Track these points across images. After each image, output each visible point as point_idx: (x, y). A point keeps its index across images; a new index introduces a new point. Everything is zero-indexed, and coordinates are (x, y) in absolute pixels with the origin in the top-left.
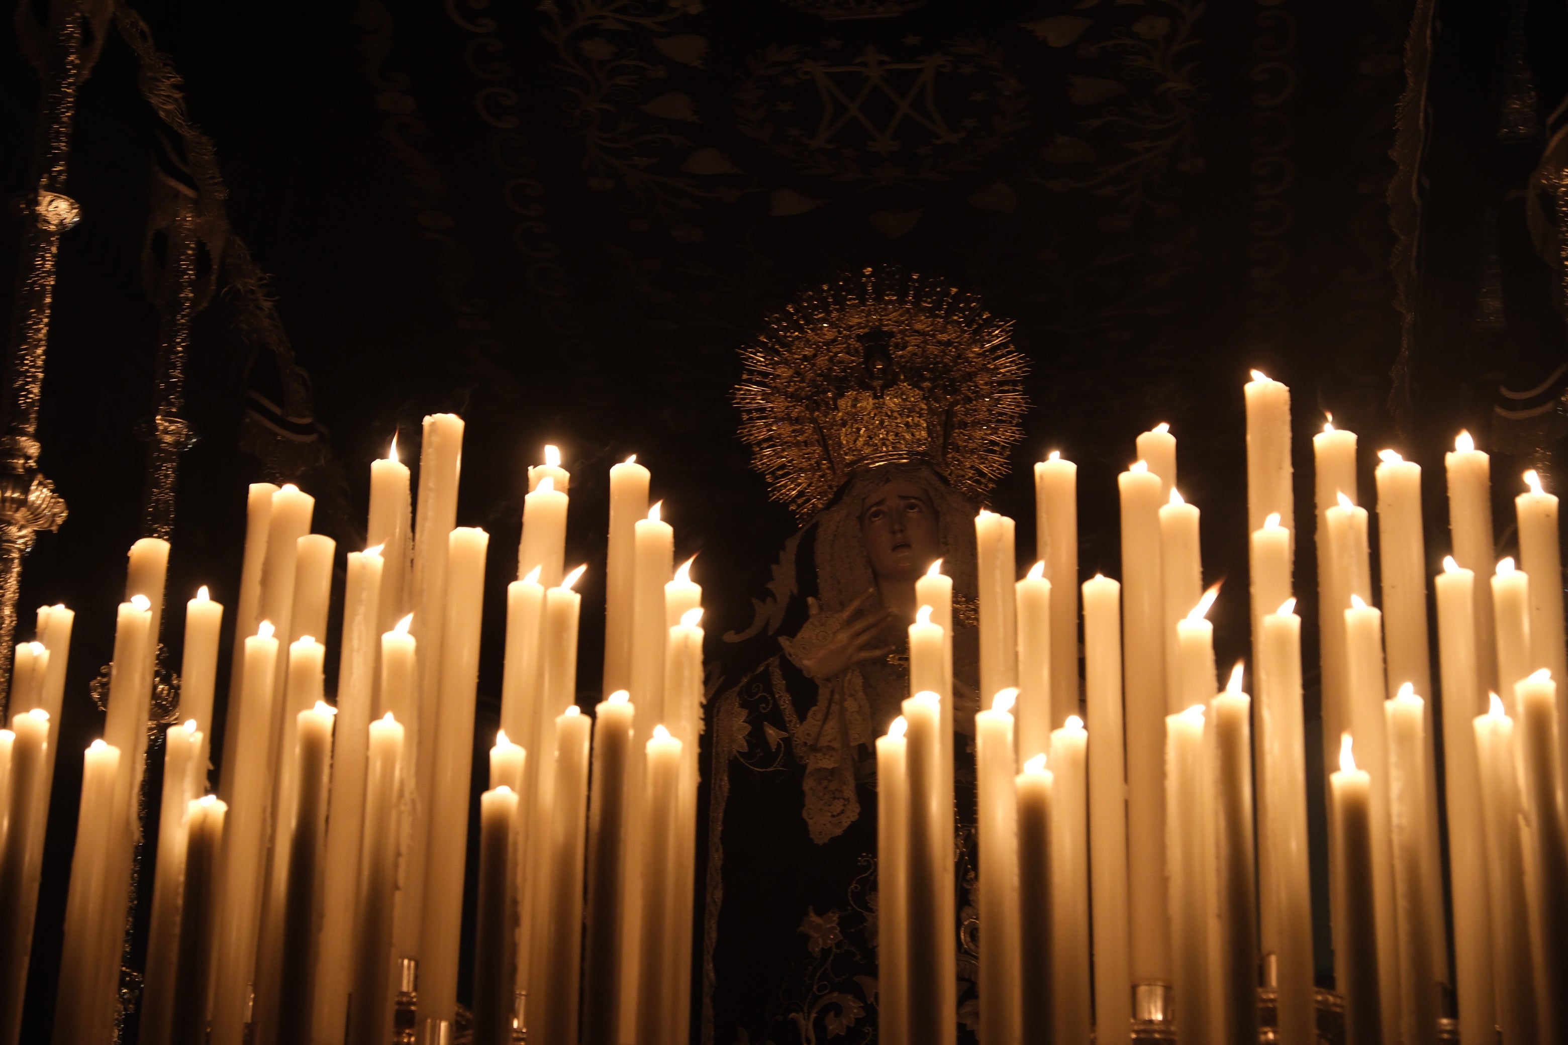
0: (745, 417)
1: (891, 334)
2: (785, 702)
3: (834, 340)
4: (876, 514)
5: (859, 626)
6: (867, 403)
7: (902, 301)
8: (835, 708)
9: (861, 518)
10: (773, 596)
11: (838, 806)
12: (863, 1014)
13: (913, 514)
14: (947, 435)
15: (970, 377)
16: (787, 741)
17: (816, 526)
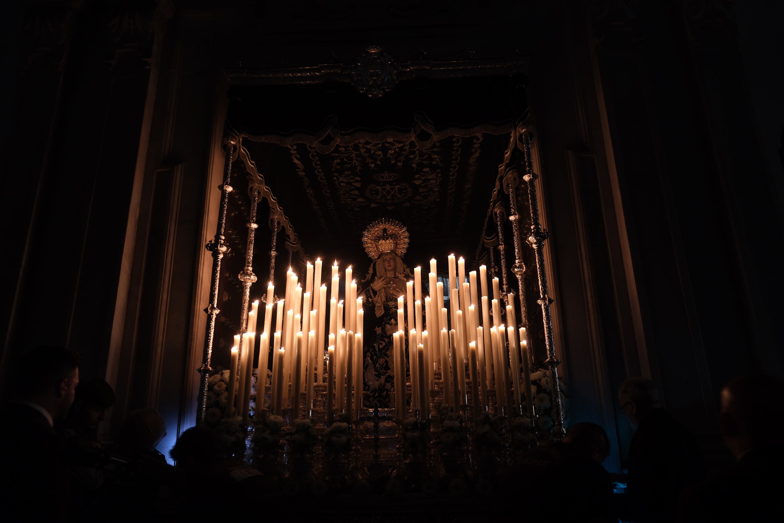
0: (364, 243)
1: (387, 229)
2: (372, 295)
3: (378, 230)
4: (385, 261)
5: (384, 282)
6: (384, 242)
7: (389, 223)
8: (380, 295)
9: (383, 261)
10: (369, 273)
11: (381, 311)
12: (385, 345)
13: (391, 260)
14: (396, 246)
15: (400, 236)
16: (372, 301)
17: (376, 262)
